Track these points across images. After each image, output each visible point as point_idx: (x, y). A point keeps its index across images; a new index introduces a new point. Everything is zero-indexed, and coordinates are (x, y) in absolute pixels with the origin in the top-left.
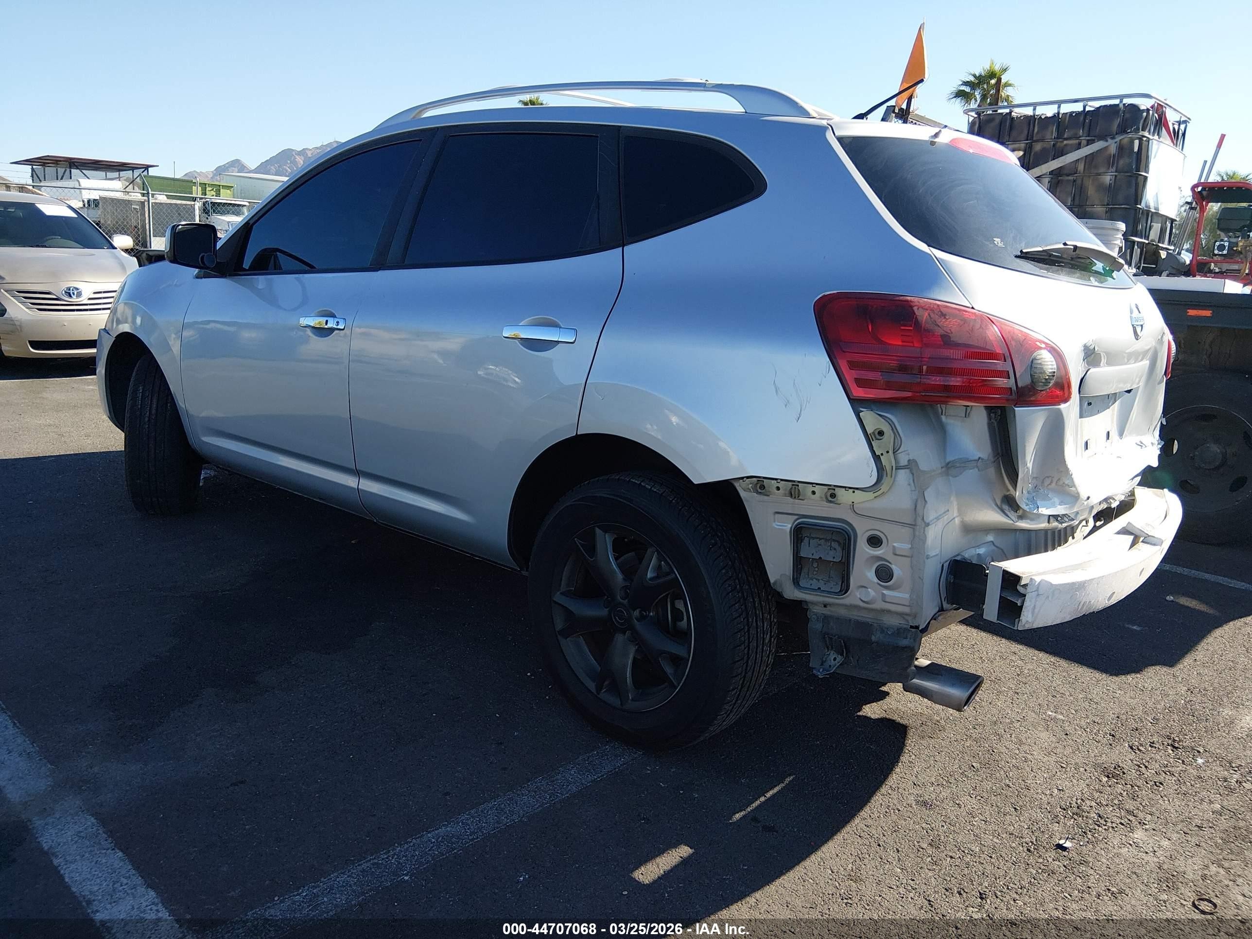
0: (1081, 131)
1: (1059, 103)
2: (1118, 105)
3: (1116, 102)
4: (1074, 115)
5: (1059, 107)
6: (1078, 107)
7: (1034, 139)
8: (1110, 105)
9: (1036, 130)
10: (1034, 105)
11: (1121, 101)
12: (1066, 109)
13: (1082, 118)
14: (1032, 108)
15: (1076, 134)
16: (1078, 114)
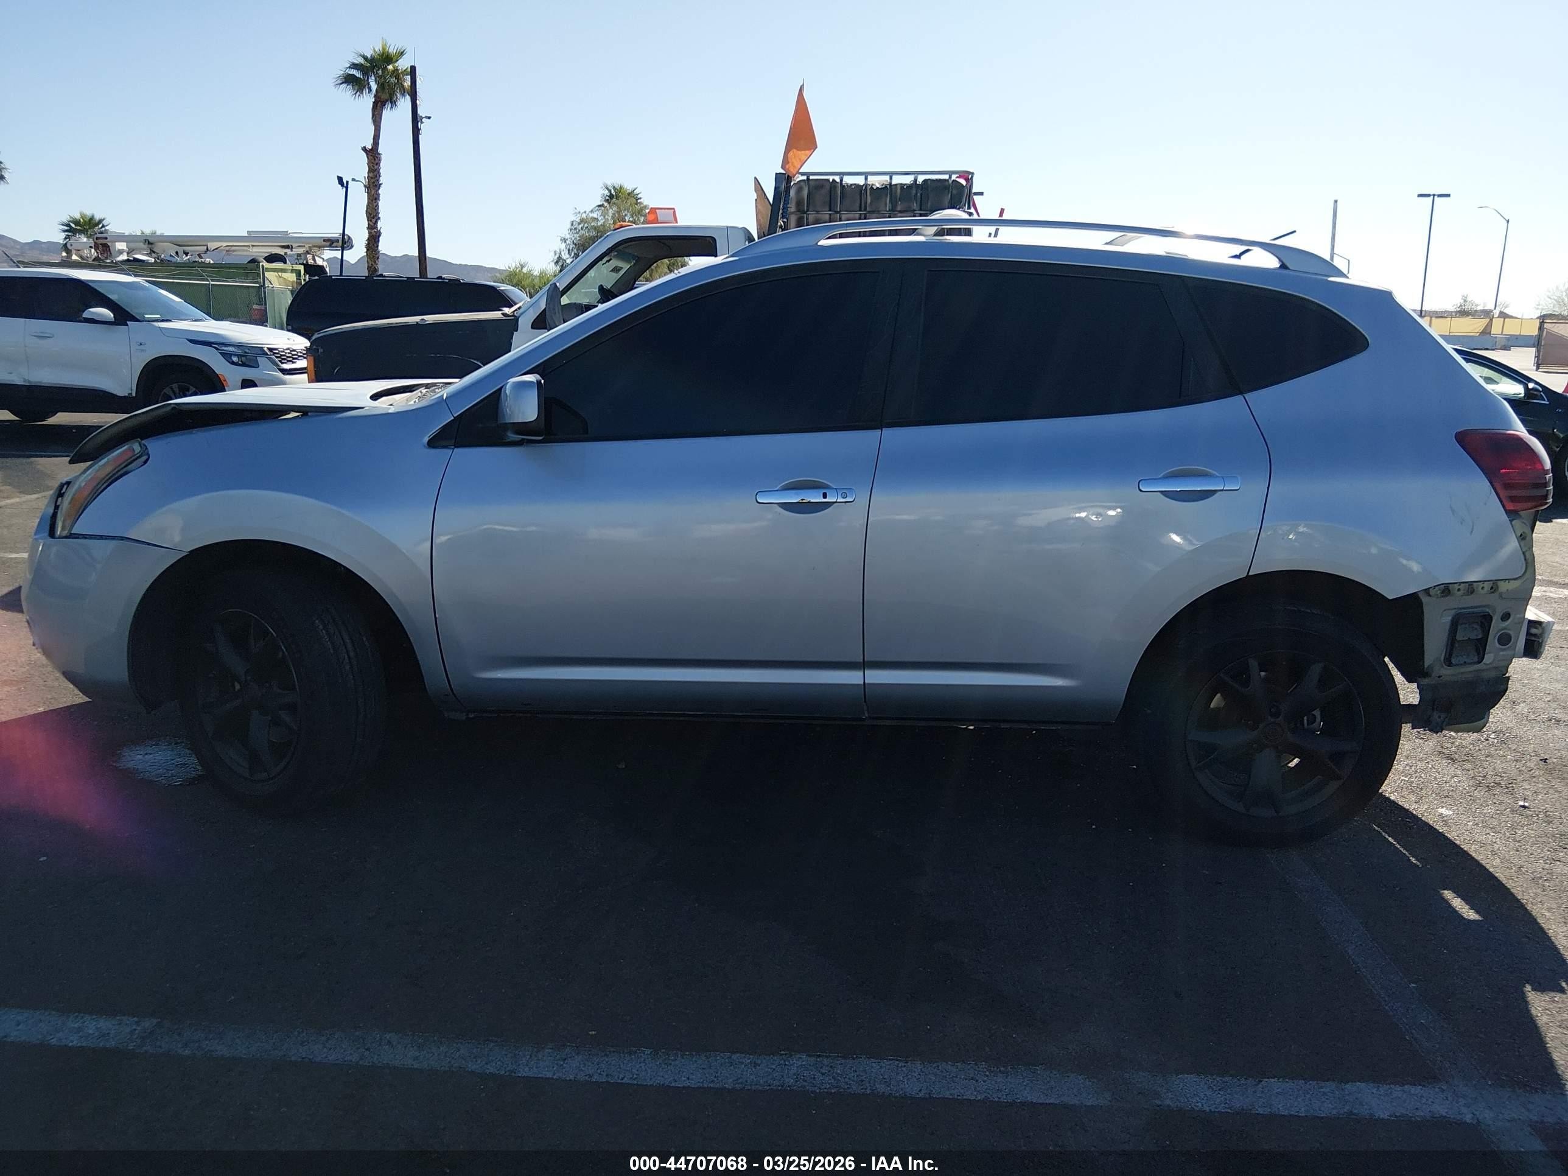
0: (915, 204)
1: (891, 174)
2: (948, 180)
3: (946, 177)
4: (905, 187)
5: (891, 178)
6: (908, 180)
7: (868, 209)
8: (937, 180)
9: (869, 201)
10: (866, 175)
11: (950, 177)
12: (897, 180)
13: (914, 191)
14: (863, 177)
15: (910, 207)
16: (910, 187)
